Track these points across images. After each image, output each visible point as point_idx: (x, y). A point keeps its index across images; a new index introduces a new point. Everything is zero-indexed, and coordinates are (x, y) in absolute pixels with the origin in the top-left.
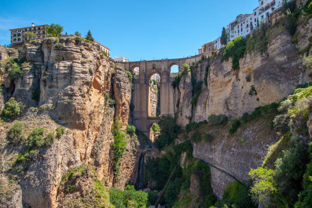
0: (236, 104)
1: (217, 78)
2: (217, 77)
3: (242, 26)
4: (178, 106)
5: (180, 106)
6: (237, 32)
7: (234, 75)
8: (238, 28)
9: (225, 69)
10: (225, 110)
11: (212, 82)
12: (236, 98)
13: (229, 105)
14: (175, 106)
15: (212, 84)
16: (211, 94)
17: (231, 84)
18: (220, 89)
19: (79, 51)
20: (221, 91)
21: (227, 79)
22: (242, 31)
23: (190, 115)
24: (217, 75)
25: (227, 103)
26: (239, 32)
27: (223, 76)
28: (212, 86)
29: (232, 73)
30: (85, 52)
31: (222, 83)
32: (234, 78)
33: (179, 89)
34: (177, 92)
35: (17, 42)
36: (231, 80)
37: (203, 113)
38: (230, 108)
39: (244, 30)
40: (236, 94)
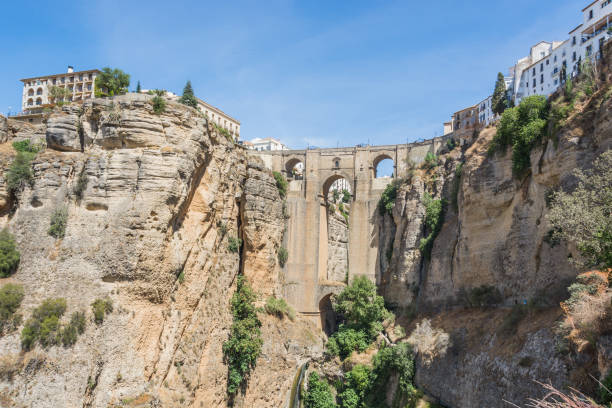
0: (522, 264)
1: (478, 196)
2: (479, 192)
3: (542, 69)
4: (389, 255)
5: (394, 256)
6: (531, 85)
7: (518, 189)
8: (534, 74)
9: (497, 174)
10: (497, 274)
11: (468, 204)
12: (521, 246)
13: (505, 262)
14: (384, 255)
15: (468, 208)
16: (464, 233)
17: (511, 211)
18: (486, 222)
19: (161, 127)
20: (487, 227)
21: (502, 198)
22: (542, 82)
23: (417, 280)
24: (477, 189)
25: (501, 257)
26: (534, 85)
27: (490, 192)
28: (467, 212)
29: (514, 184)
30: (172, 130)
31: (489, 207)
32: (518, 197)
33: (392, 218)
34: (387, 224)
35: (35, 105)
36: (511, 202)
37: (445, 277)
38: (509, 271)
39: (549, 79)
40: (522, 238)
